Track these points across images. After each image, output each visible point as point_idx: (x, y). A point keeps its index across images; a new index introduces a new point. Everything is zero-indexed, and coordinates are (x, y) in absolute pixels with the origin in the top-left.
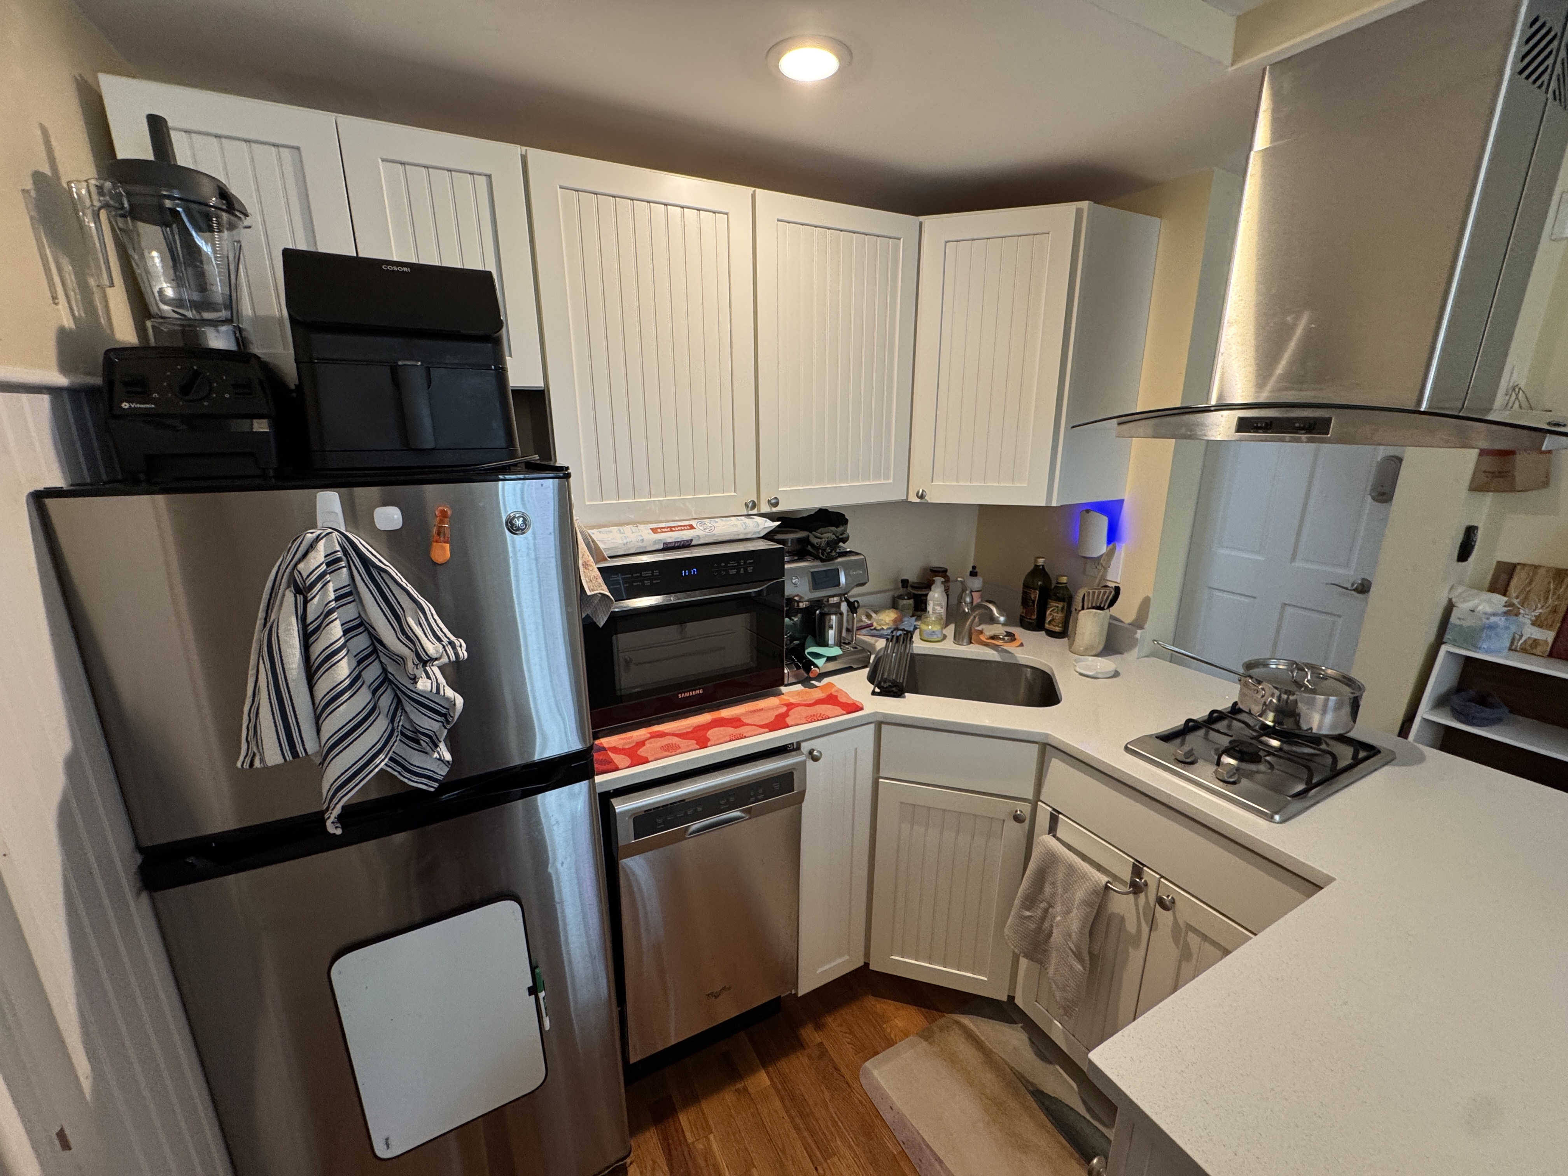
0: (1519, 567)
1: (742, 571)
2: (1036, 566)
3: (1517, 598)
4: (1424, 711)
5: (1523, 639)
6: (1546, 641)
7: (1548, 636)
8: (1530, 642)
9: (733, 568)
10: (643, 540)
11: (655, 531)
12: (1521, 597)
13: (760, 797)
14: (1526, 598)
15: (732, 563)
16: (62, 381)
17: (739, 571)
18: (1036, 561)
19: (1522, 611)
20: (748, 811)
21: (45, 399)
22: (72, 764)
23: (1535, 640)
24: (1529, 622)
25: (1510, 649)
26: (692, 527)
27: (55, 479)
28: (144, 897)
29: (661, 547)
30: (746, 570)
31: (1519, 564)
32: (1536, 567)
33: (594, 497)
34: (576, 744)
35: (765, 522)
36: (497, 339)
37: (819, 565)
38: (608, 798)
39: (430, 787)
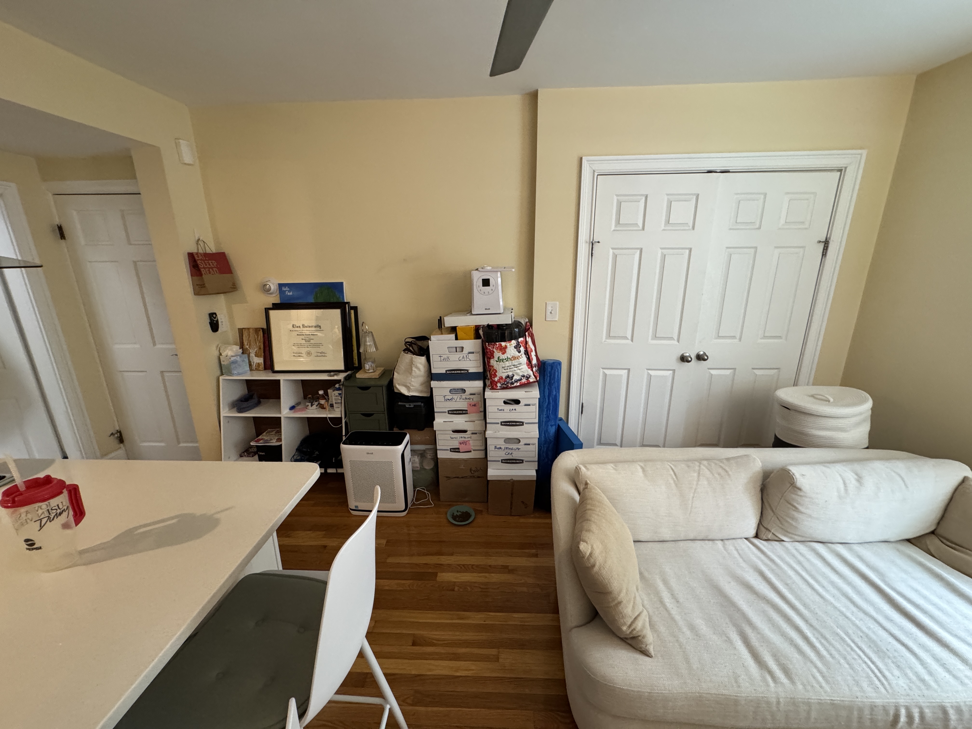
0: (244, 330)
3: (247, 345)
4: (223, 414)
5: (255, 364)
6: (261, 363)
7: (261, 360)
8: (257, 364)
12: (249, 344)
14: (250, 345)
19: (251, 351)
23: (258, 363)
24: (254, 355)
25: (251, 370)
31: (243, 328)
32: (249, 329)
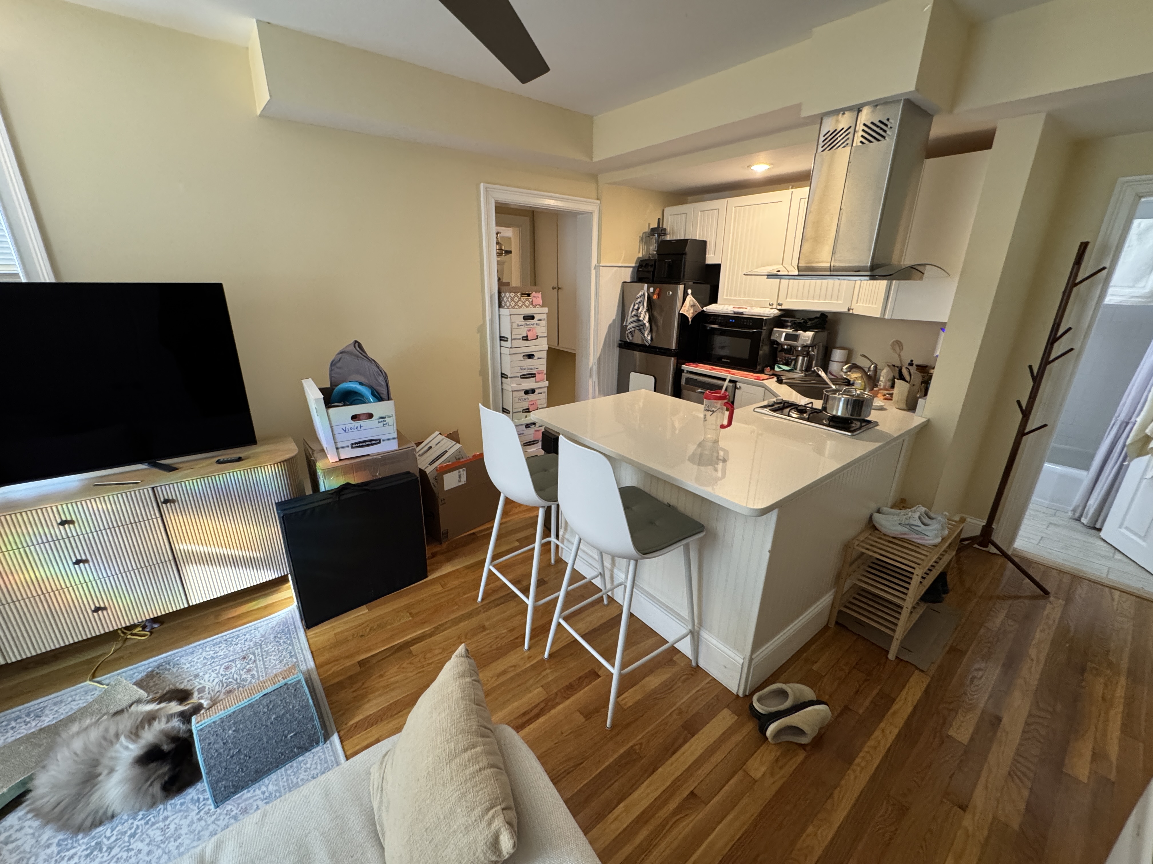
1: (748, 324)
9: (745, 322)
10: (727, 309)
15: (745, 320)
16: (634, 265)
21: (632, 268)
22: (614, 321)
26: (746, 308)
27: (629, 280)
28: (618, 349)
33: (727, 296)
34: (674, 348)
35: (777, 311)
36: (685, 254)
37: (790, 331)
38: (683, 370)
39: (647, 344)
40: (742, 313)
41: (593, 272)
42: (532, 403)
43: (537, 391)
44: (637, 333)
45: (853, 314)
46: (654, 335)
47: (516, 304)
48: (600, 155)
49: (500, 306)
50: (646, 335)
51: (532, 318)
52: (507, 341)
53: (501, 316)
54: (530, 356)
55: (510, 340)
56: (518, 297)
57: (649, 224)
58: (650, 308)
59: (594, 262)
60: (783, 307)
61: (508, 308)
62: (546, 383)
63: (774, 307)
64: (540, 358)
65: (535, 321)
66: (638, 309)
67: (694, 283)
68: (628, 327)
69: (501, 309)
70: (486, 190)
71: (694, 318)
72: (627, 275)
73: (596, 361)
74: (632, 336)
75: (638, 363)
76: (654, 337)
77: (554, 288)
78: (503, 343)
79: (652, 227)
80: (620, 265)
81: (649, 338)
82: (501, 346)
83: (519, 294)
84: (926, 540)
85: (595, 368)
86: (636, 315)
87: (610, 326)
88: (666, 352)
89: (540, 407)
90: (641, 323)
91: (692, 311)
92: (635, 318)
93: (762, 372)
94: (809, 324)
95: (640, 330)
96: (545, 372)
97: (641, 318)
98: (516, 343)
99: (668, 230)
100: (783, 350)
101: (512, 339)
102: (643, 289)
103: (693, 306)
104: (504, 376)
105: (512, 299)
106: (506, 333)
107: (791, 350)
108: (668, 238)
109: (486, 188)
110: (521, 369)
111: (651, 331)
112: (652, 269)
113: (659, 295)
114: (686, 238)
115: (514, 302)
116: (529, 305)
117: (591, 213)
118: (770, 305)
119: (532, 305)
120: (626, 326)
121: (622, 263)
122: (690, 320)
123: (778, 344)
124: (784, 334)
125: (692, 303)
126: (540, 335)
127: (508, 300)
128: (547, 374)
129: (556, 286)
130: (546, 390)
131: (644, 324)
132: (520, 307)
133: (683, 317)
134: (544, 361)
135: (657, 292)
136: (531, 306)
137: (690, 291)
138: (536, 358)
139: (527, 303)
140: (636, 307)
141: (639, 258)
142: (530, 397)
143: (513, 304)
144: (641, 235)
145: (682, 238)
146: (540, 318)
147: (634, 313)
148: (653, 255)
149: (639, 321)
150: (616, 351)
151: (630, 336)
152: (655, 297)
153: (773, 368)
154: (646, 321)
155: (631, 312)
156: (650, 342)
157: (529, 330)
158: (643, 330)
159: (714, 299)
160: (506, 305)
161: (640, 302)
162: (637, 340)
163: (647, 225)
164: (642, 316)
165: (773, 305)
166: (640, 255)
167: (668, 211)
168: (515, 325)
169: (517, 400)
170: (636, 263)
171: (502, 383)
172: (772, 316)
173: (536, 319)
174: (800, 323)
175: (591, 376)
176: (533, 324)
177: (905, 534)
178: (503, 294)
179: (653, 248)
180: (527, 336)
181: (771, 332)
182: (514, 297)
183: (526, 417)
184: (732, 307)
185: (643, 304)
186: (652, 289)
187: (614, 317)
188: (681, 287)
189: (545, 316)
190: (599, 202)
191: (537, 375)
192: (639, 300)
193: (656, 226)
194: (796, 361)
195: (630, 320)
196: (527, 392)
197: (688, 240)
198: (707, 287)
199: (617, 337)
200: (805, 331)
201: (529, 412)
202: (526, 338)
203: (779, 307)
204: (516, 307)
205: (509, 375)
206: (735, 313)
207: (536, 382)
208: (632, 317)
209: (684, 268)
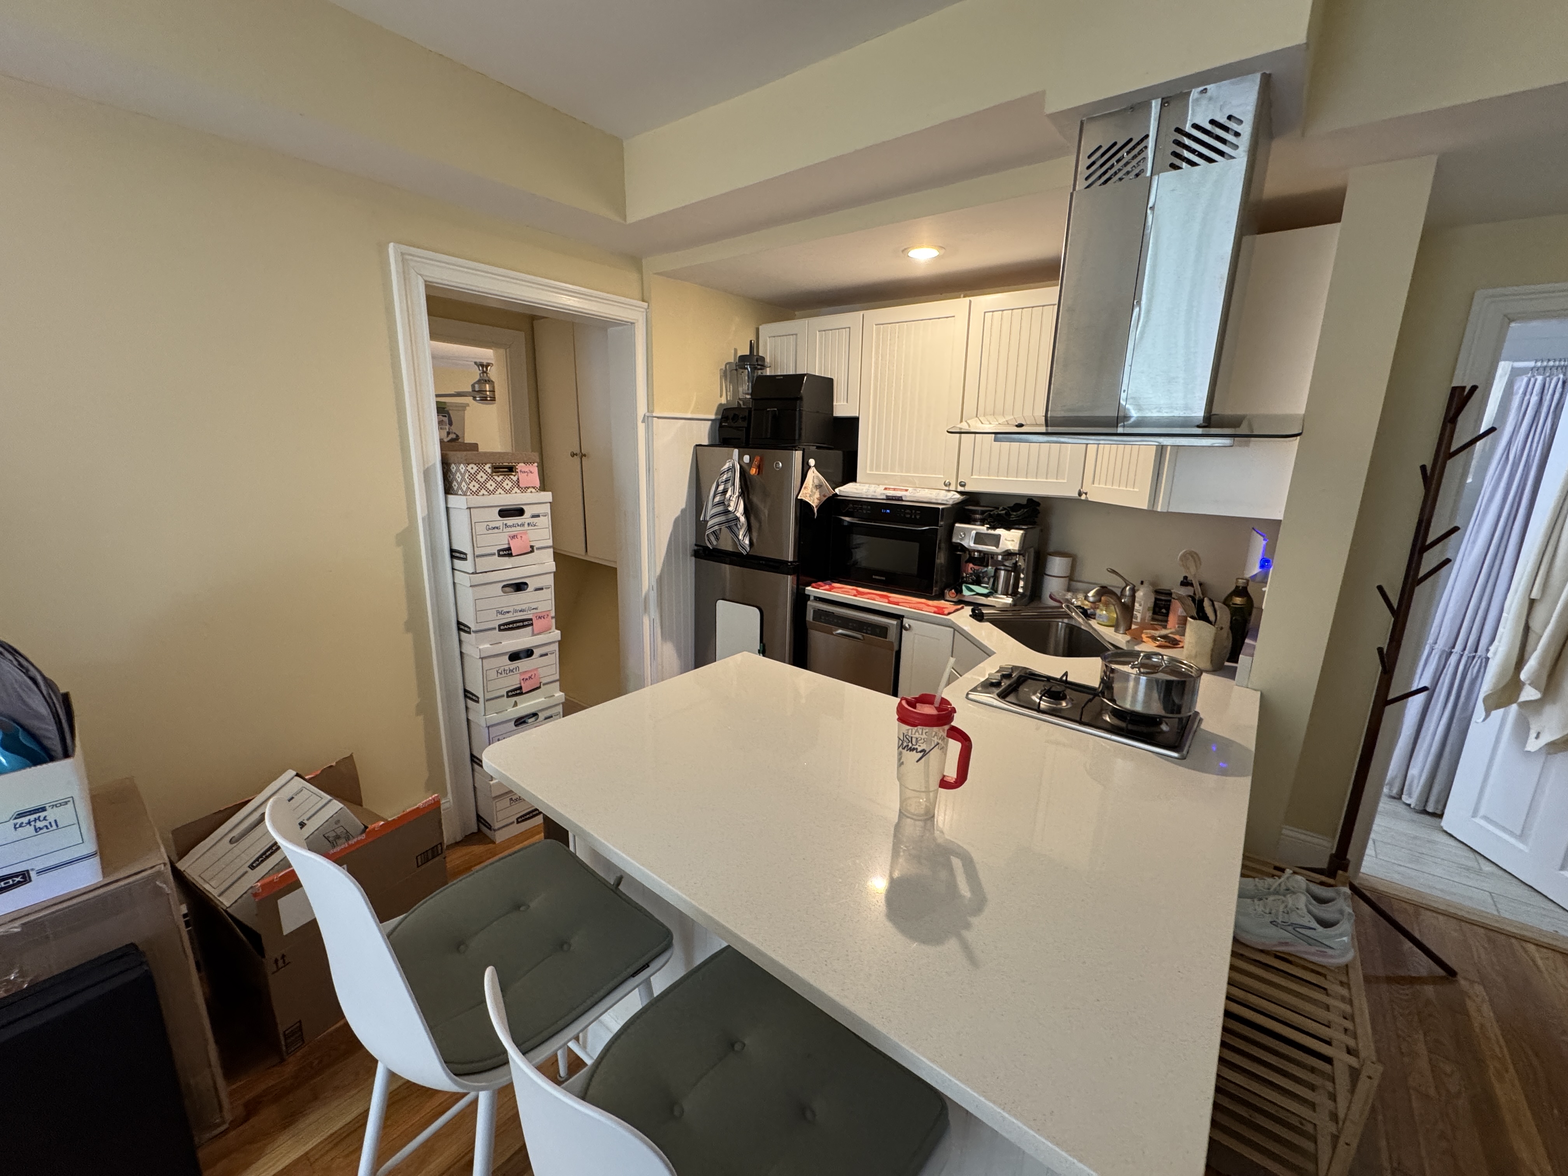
1: (913, 517)
2: (1237, 587)
9: (908, 513)
10: (875, 492)
11: (886, 489)
13: (869, 632)
15: (908, 511)
16: (713, 417)
17: (911, 516)
18: (1237, 582)
20: (863, 636)
21: (710, 422)
22: (683, 511)
26: (907, 490)
27: (706, 442)
28: (693, 558)
29: (885, 497)
30: (915, 516)
33: (871, 470)
34: (790, 559)
35: (958, 496)
36: (801, 399)
37: (983, 529)
38: (809, 596)
39: (745, 553)
40: (900, 499)
41: (641, 428)
42: (527, 676)
43: (537, 652)
44: (725, 533)
45: (1086, 501)
46: (755, 535)
47: (482, 486)
48: (638, 211)
49: (448, 490)
50: (741, 537)
51: (520, 512)
52: (465, 559)
53: (452, 512)
54: (520, 587)
55: (470, 557)
56: (485, 472)
57: (736, 350)
58: (745, 492)
59: (642, 409)
60: (968, 489)
61: (465, 495)
62: (556, 634)
63: (952, 487)
64: (542, 589)
65: (526, 518)
66: (725, 492)
67: (818, 447)
68: (710, 523)
69: (450, 497)
70: (403, 259)
71: (823, 507)
72: (702, 433)
73: (654, 583)
74: (717, 539)
75: (728, 585)
76: (755, 540)
77: (573, 455)
78: (458, 564)
79: (740, 354)
80: (689, 416)
81: (747, 542)
82: (453, 569)
83: (487, 467)
84: (1332, 957)
85: (653, 596)
86: (721, 503)
87: (676, 521)
88: (777, 566)
89: (544, 681)
90: (731, 516)
91: (817, 495)
92: (720, 509)
93: (941, 596)
94: (1014, 516)
95: (730, 528)
96: (553, 614)
97: (730, 509)
98: (484, 564)
99: (768, 360)
100: (972, 560)
101: (476, 556)
102: (730, 457)
103: (819, 486)
104: (461, 627)
105: (473, 477)
106: (463, 544)
107: (984, 559)
108: (768, 372)
109: (402, 254)
110: (501, 613)
111: (749, 529)
112: (745, 424)
113: (759, 468)
114: (799, 372)
115: (478, 481)
116: (512, 489)
117: (632, 323)
118: (945, 485)
119: (519, 487)
120: (706, 522)
121: (692, 413)
122: (816, 510)
123: (963, 548)
124: (974, 532)
125: (816, 482)
126: (537, 545)
127: (463, 479)
128: (556, 617)
129: (578, 451)
130: (556, 647)
131: (737, 519)
132: (492, 493)
133: (803, 506)
134: (549, 595)
135: (756, 463)
136: (516, 489)
137: (812, 462)
138: (530, 588)
139: (508, 484)
140: (721, 488)
141: (721, 405)
142: (524, 664)
143: (474, 486)
144: (723, 367)
145: (791, 372)
146: (536, 512)
147: (717, 499)
148: (745, 401)
149: (727, 512)
150: (690, 563)
151: (712, 538)
152: (753, 471)
153: (959, 591)
154: (740, 513)
155: (711, 498)
156: (748, 549)
157: (513, 537)
158: (735, 528)
159: (850, 476)
160: (460, 488)
161: (727, 481)
162: (726, 545)
163: (733, 351)
164: (732, 504)
165: (950, 484)
166: (723, 401)
167: (767, 330)
168: (480, 529)
169: (493, 674)
170: (716, 414)
171: (460, 641)
172: (951, 502)
173: (527, 514)
174: (999, 515)
175: (646, 609)
176: (523, 525)
177: (1286, 944)
178: (453, 468)
179: (744, 389)
180: (509, 549)
181: (951, 530)
182: (477, 473)
183: (516, 704)
184: (882, 487)
185: (733, 484)
186: (746, 459)
187: (684, 506)
188: (798, 455)
189: (547, 509)
190: (645, 305)
191: (534, 621)
192: (725, 477)
193: (747, 352)
194: (996, 577)
195: (711, 511)
196: (514, 657)
197: (803, 376)
198: (836, 456)
199: (690, 540)
200: (1008, 528)
201: (521, 694)
202: (507, 552)
203: (960, 489)
204: (483, 492)
205: (473, 628)
206: (888, 498)
207: (533, 635)
208: (714, 506)
209: (800, 422)
